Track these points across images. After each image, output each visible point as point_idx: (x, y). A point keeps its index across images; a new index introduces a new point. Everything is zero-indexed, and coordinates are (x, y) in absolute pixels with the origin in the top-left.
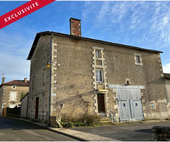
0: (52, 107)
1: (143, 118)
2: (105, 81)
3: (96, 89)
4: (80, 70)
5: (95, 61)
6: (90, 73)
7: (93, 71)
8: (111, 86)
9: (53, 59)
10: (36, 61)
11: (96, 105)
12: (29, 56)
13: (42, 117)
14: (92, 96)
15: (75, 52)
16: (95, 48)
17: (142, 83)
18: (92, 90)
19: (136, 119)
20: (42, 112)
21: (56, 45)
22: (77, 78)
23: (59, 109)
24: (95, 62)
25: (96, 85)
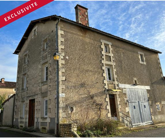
0: (61, 111)
1: (151, 121)
2: (115, 79)
3: (107, 89)
4: (90, 66)
5: (104, 56)
6: (100, 70)
7: (103, 67)
8: (122, 86)
9: (60, 50)
10: (28, 55)
11: (109, 107)
12: (17, 49)
14: (104, 97)
15: (84, 44)
16: (103, 42)
17: (147, 83)
18: (103, 90)
19: (146, 122)
21: (63, 33)
22: (87, 75)
23: (69, 114)
24: (104, 57)
25: (107, 85)
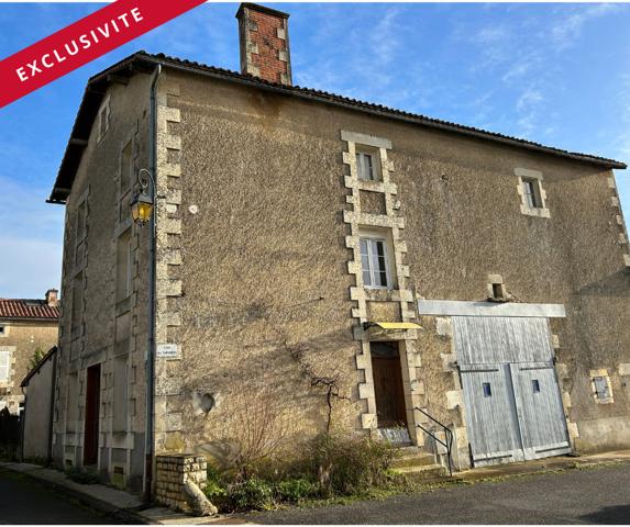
0: (161, 407)
1: (566, 444)
2: (402, 284)
3: (363, 320)
4: (290, 236)
5: (356, 194)
6: (334, 250)
7: (348, 238)
8: (431, 307)
10: (88, 206)
11: (368, 391)
12: (56, 186)
13: (113, 460)
14: (350, 351)
15: (265, 152)
16: (353, 140)
17: (553, 293)
18: (348, 324)
20: (114, 433)
21: (176, 115)
22: (277, 269)
23: (195, 418)
24: (355, 199)
25: (362, 305)
